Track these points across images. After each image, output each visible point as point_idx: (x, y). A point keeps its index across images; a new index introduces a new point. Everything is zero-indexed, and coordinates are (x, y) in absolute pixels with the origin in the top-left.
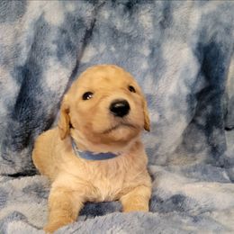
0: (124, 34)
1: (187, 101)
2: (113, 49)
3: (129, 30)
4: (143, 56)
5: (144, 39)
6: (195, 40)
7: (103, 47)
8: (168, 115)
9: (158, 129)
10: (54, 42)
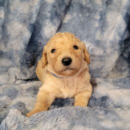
0: (86, 8)
1: (119, 44)
2: (80, 15)
3: (89, 6)
4: (96, 20)
5: (97, 11)
6: (125, 11)
7: (75, 15)
8: (109, 51)
9: (103, 58)
10: (49, 12)
